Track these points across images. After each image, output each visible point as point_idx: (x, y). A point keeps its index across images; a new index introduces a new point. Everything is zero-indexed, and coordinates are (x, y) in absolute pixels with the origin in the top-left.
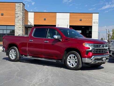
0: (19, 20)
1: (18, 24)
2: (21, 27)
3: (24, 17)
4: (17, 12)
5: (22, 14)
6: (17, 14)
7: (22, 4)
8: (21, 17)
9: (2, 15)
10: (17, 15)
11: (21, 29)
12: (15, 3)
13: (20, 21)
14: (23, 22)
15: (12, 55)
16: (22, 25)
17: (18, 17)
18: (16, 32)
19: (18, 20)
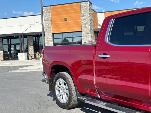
0: (87, 23)
1: (85, 29)
2: (89, 32)
3: (92, 19)
4: (82, 13)
5: (89, 15)
6: (83, 16)
7: (88, 2)
8: (88, 20)
9: (66, 20)
10: (83, 18)
11: (90, 35)
12: (79, 3)
13: (88, 25)
14: (91, 26)
15: (61, 91)
16: (91, 29)
17: (85, 19)
18: (84, 39)
19: (85, 24)
